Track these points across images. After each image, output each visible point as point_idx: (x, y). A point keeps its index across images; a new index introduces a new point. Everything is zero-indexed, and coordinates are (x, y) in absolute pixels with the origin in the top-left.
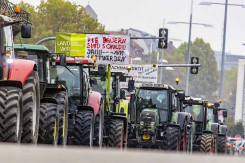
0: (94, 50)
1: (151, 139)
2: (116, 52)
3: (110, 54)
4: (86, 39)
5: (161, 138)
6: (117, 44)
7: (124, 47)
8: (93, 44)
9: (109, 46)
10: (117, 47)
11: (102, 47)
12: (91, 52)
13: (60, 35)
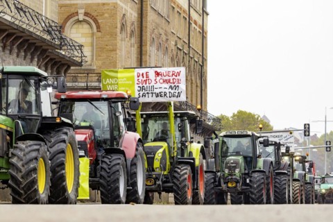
0: (145, 86)
1: (236, 186)
2: (171, 87)
3: (163, 90)
4: (136, 74)
5: (248, 185)
6: (171, 78)
7: (179, 81)
8: (143, 79)
9: (161, 81)
10: (171, 81)
11: (154, 82)
12: (142, 88)
13: (106, 72)
